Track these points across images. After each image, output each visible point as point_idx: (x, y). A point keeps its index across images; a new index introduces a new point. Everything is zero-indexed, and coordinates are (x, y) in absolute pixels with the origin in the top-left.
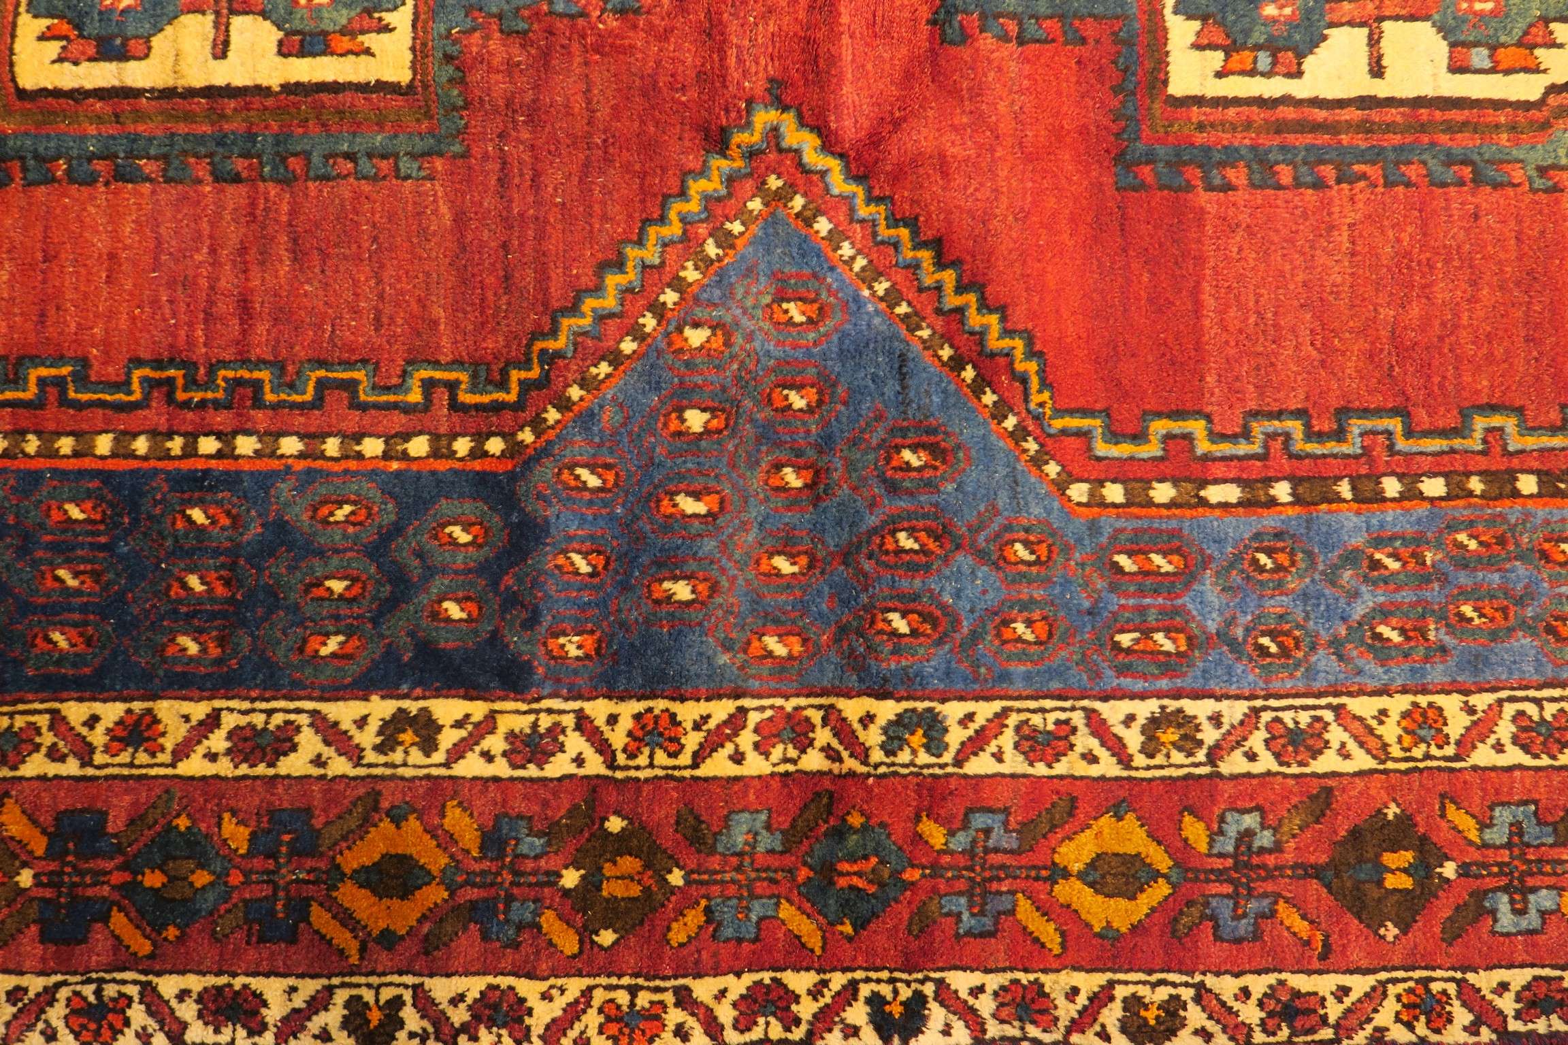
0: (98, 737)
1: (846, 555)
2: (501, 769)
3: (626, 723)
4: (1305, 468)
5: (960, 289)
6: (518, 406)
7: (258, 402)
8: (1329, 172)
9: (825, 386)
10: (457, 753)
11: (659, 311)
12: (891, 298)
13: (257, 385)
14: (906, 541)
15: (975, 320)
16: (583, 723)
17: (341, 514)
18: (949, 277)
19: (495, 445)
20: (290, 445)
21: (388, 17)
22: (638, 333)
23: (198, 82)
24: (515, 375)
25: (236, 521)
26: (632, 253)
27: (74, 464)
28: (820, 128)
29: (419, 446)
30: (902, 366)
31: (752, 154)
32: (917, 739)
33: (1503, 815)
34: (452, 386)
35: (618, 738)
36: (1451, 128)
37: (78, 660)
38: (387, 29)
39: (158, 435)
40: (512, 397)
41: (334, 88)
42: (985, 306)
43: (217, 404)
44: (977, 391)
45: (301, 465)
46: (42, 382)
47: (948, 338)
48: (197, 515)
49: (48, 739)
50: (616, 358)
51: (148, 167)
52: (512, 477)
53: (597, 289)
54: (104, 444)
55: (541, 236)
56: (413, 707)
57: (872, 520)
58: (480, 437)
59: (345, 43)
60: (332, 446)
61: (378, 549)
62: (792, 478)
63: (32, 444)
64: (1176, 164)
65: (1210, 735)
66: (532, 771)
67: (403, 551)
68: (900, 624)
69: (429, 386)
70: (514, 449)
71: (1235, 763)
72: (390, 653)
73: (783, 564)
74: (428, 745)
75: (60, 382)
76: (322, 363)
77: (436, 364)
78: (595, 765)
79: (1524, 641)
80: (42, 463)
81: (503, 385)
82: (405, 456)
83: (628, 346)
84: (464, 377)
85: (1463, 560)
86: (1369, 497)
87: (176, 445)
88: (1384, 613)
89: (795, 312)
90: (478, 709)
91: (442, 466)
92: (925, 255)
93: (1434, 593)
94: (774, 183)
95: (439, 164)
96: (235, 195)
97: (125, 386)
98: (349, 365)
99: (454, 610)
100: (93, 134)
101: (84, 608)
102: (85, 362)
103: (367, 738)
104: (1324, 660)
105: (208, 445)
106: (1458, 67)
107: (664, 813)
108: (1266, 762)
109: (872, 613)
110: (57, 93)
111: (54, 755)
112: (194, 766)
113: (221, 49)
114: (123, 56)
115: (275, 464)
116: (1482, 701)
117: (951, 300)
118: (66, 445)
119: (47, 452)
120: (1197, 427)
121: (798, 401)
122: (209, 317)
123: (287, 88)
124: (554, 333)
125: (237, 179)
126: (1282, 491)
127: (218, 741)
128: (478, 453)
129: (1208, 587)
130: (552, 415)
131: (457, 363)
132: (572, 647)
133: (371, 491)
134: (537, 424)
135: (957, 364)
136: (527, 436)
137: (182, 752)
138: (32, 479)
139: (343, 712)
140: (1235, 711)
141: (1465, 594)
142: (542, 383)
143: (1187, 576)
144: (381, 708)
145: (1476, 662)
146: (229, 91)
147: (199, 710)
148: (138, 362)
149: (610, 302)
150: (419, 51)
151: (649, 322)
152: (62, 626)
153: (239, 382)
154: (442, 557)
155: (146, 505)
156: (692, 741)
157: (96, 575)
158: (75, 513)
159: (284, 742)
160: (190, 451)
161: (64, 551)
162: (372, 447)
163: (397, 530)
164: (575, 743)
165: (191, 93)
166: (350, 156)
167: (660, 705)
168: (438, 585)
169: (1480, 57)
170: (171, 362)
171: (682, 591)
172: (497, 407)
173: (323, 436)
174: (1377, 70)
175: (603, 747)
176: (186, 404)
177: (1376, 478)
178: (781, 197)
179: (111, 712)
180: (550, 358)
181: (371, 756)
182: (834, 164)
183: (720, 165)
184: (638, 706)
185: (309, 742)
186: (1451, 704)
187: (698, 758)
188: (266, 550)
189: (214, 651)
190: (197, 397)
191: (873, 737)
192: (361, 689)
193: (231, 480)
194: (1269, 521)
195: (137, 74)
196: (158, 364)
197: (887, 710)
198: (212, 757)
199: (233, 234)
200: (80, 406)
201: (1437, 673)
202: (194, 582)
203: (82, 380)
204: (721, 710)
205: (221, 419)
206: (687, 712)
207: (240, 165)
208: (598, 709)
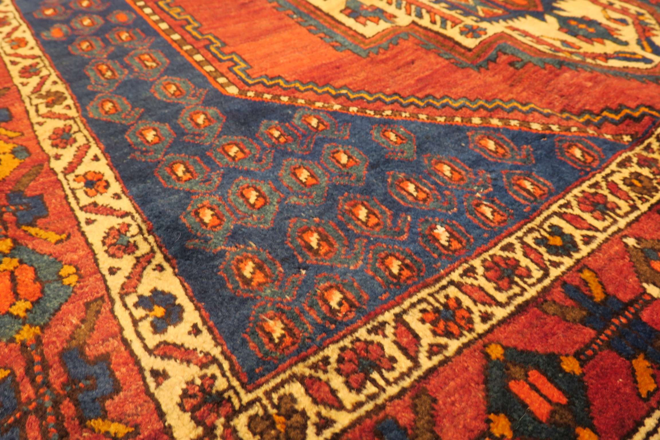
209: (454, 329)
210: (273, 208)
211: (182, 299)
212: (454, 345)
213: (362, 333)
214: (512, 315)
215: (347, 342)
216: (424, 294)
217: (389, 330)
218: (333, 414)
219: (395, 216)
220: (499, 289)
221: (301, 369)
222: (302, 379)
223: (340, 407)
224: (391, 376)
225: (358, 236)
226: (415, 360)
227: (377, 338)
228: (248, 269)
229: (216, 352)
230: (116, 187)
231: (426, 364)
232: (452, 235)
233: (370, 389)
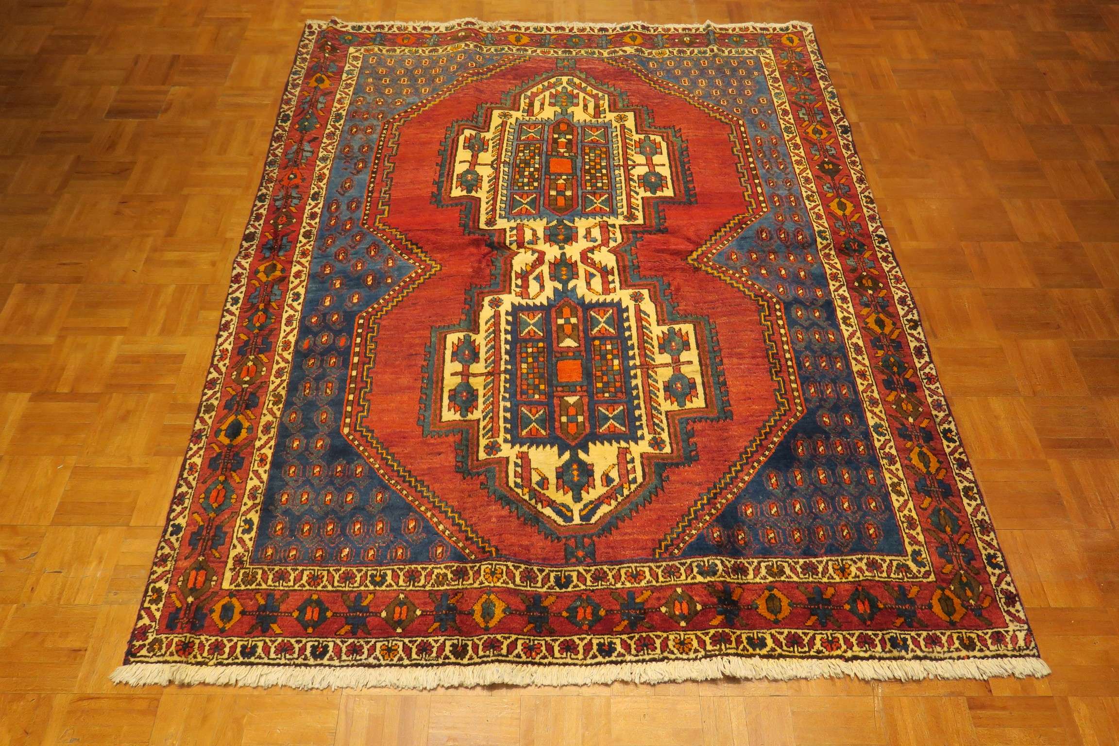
0: (866, 383)
1: (788, 247)
2: (850, 305)
3: (834, 283)
4: (751, 178)
5: (725, 227)
6: (768, 302)
7: (777, 353)
8: (688, 172)
9: (750, 252)
10: (849, 313)
11: (740, 277)
12: (728, 241)
13: (773, 354)
14: (783, 236)
15: (732, 225)
16: (835, 291)
17: (800, 337)
18: (723, 230)
19: (777, 307)
20: (786, 347)
21: (677, 329)
22: (747, 281)
23: (699, 368)
24: (761, 303)
25: (806, 357)
26: (728, 281)
27: (801, 392)
28: (692, 252)
29: (781, 322)
30: (743, 238)
31: (699, 263)
32: (824, 234)
33: (813, 152)
34: (765, 316)
35: (837, 284)
36: (674, 155)
37: (848, 388)
38: (680, 329)
39: (789, 374)
40: (766, 303)
41: (696, 339)
42: (729, 223)
43: (779, 361)
44: (747, 225)
45: (790, 345)
46: (782, 398)
47: (736, 230)
48: (807, 364)
49: (869, 393)
50: (753, 284)
51: (722, 379)
52: (784, 303)
53: (738, 288)
54: (794, 386)
55: (727, 299)
56: (841, 321)
57: (779, 242)
58: (776, 310)
59: (685, 338)
60: (784, 339)
61: (807, 329)
62: (772, 257)
63: (798, 401)
64: (690, 195)
65: (809, 193)
66: (849, 299)
67: (806, 324)
68: (800, 237)
69: (765, 320)
70: (778, 302)
71: (814, 189)
72: (830, 325)
73: (792, 258)
74: (849, 318)
75: (781, 395)
76: (765, 341)
77: (761, 319)
78: (845, 288)
79: (779, 148)
80: (802, 398)
81: (763, 305)
82: (783, 325)
83: (750, 283)
84: (762, 314)
85: (765, 156)
86: (755, 169)
87: (791, 370)
88: (779, 168)
89: (734, 257)
90: (838, 309)
91: (784, 317)
92: (718, 234)
93: (772, 161)
94: (705, 260)
95: (711, 321)
96: (725, 361)
97: (779, 382)
98: (764, 336)
99: (817, 314)
100: (714, 391)
101: (836, 387)
102: (775, 390)
103: (851, 329)
104: (790, 176)
105: (790, 363)
106: (661, 153)
107: (851, 275)
108: (813, 185)
109: (798, 242)
110: (706, 399)
111: (872, 391)
112: (867, 362)
113: (690, 363)
114: (695, 383)
115: (791, 350)
116: (792, 155)
117: (728, 229)
118: (796, 394)
119: (799, 397)
120: (746, 194)
121: (755, 256)
122: (758, 365)
123: (698, 348)
124: (750, 296)
125: (721, 360)
126: (757, 181)
127: (860, 358)
128: (780, 310)
129: (780, 192)
130: (769, 295)
131: (760, 316)
132: (819, 293)
133: (793, 330)
134: (771, 298)
135: (742, 228)
136: (775, 300)
137: (864, 365)
138: (806, 400)
139: (846, 335)
140: (803, 190)
141: (771, 155)
142: (762, 297)
143: (778, 195)
144: (843, 327)
145: (784, 155)
146: (700, 361)
147: (853, 362)
148: (772, 379)
149: (741, 286)
150: (685, 322)
151: (743, 279)
152: (841, 392)
153: (773, 357)
154: (805, 317)
155: (807, 375)
156: (834, 271)
157: (827, 385)
158: (813, 390)
159: (856, 345)
160: (792, 367)
161: (822, 393)
162: (782, 331)
163: (801, 325)
164: (841, 292)
165: (701, 370)
166: (712, 338)
167: (828, 277)
168: (811, 317)
169: (659, 150)
170: (771, 372)
171: (802, 274)
172: (769, 307)
173: (782, 341)
174: (664, 165)
175: (840, 287)
176: (781, 368)
177: (751, 168)
178: (709, 258)
179: (859, 381)
180: (756, 296)
181: (854, 328)
182: (700, 250)
183: (703, 268)
184: (830, 281)
185: (854, 340)
186: (793, 159)
187: (838, 269)
188: (812, 351)
189: (838, 359)
190: (778, 366)
191: (825, 242)
192: (840, 331)
193: (797, 358)
194: (763, 183)
195: (699, 380)
196: (772, 375)
197: (819, 240)
198: (864, 359)
199: (735, 360)
200: (785, 391)
201: (788, 160)
202: (823, 364)
203: (779, 390)
204: (827, 266)
205: (783, 361)
206: (828, 272)
207: (717, 360)
208: (832, 288)
209: (312, 583)
210: (306, 507)
211: (255, 527)
212: (308, 587)
213: (289, 569)
214: (332, 591)
215: (283, 568)
216: (316, 568)
217: (297, 572)
218: (263, 584)
219: (339, 535)
220: (338, 581)
221: (266, 568)
222: (263, 570)
223: (266, 583)
224: (285, 584)
225: (320, 536)
226: (295, 584)
227: (292, 572)
228: (279, 527)
229: (251, 549)
230: (267, 467)
231: (296, 587)
232: (347, 555)
233: (277, 584)
